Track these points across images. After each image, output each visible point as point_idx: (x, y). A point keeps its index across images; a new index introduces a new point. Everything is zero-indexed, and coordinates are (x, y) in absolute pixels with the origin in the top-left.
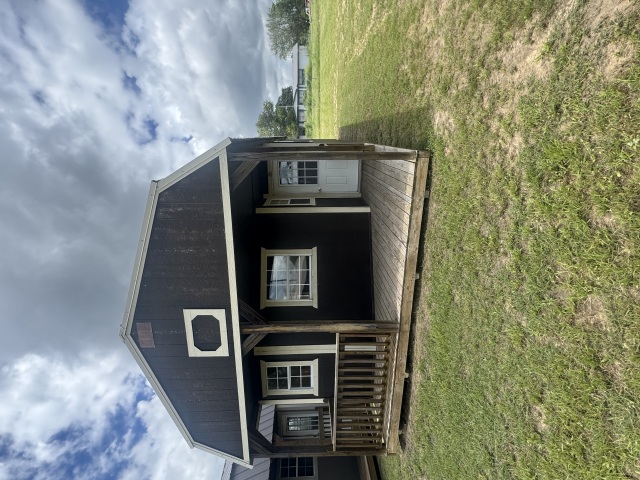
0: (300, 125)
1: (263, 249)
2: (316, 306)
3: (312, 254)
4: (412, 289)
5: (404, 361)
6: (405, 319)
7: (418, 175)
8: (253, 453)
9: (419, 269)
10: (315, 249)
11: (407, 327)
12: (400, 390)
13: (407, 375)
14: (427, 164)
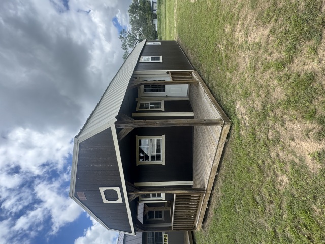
0: (154, 12)
1: (136, 136)
2: (164, 164)
3: (162, 138)
4: (214, 178)
5: (207, 203)
6: (208, 189)
7: (223, 133)
8: (135, 231)
9: (218, 171)
10: (164, 136)
11: (210, 192)
12: (204, 212)
13: (207, 208)
14: (229, 128)
